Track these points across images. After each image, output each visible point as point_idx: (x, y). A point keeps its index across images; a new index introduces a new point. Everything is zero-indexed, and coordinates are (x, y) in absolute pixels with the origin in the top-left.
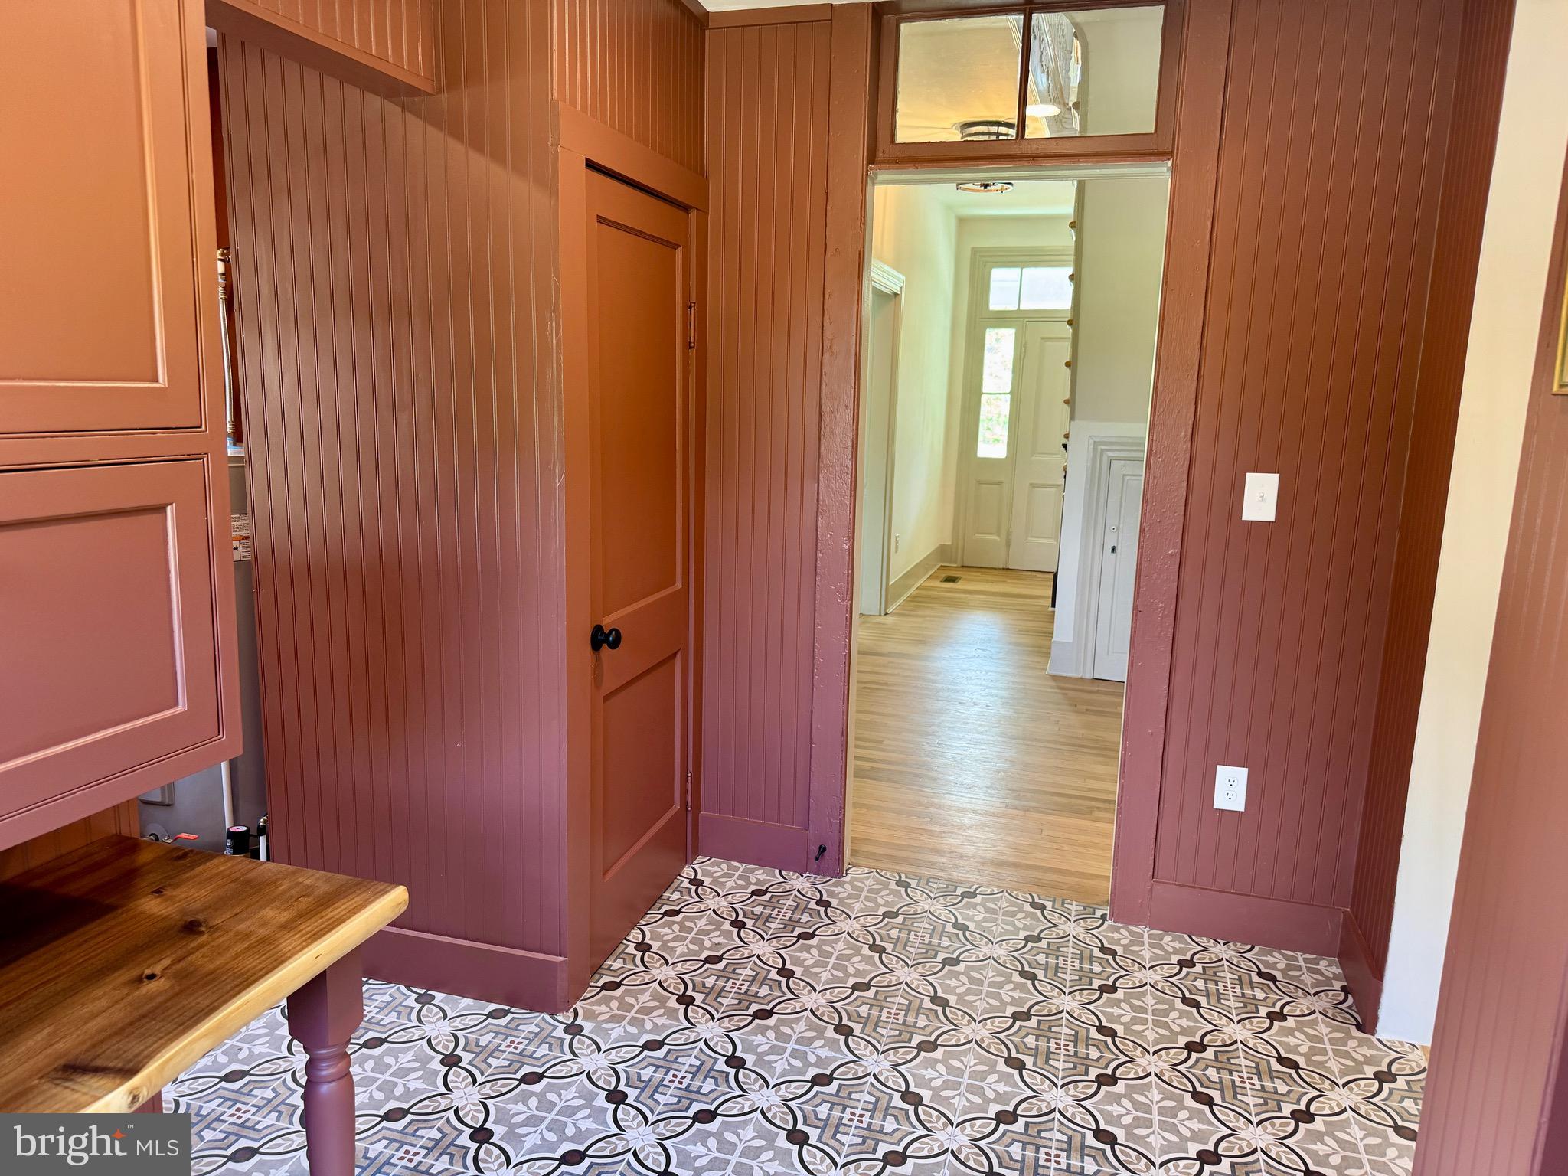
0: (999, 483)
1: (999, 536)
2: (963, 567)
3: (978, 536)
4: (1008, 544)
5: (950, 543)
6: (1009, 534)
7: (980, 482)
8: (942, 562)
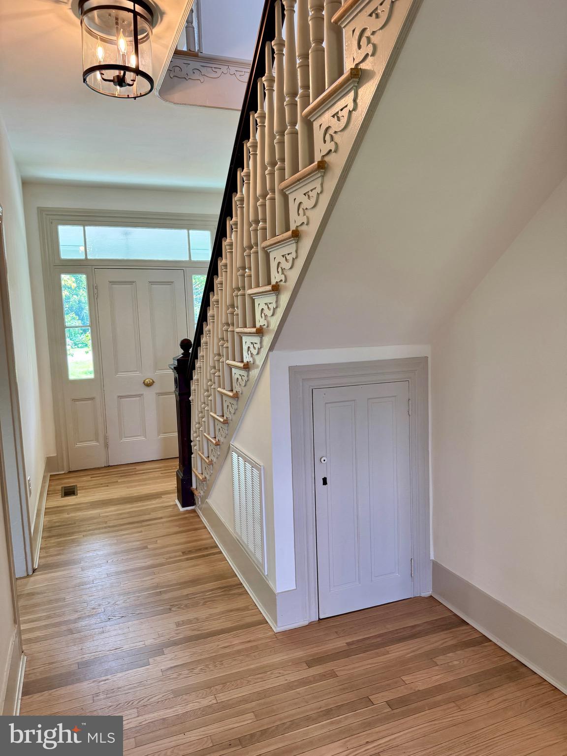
0: (92, 399)
1: (97, 440)
2: (70, 472)
3: (79, 445)
4: (106, 446)
5: (55, 455)
6: (106, 438)
7: (74, 400)
8: (50, 472)
